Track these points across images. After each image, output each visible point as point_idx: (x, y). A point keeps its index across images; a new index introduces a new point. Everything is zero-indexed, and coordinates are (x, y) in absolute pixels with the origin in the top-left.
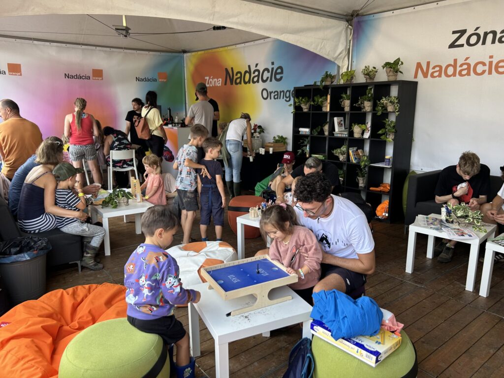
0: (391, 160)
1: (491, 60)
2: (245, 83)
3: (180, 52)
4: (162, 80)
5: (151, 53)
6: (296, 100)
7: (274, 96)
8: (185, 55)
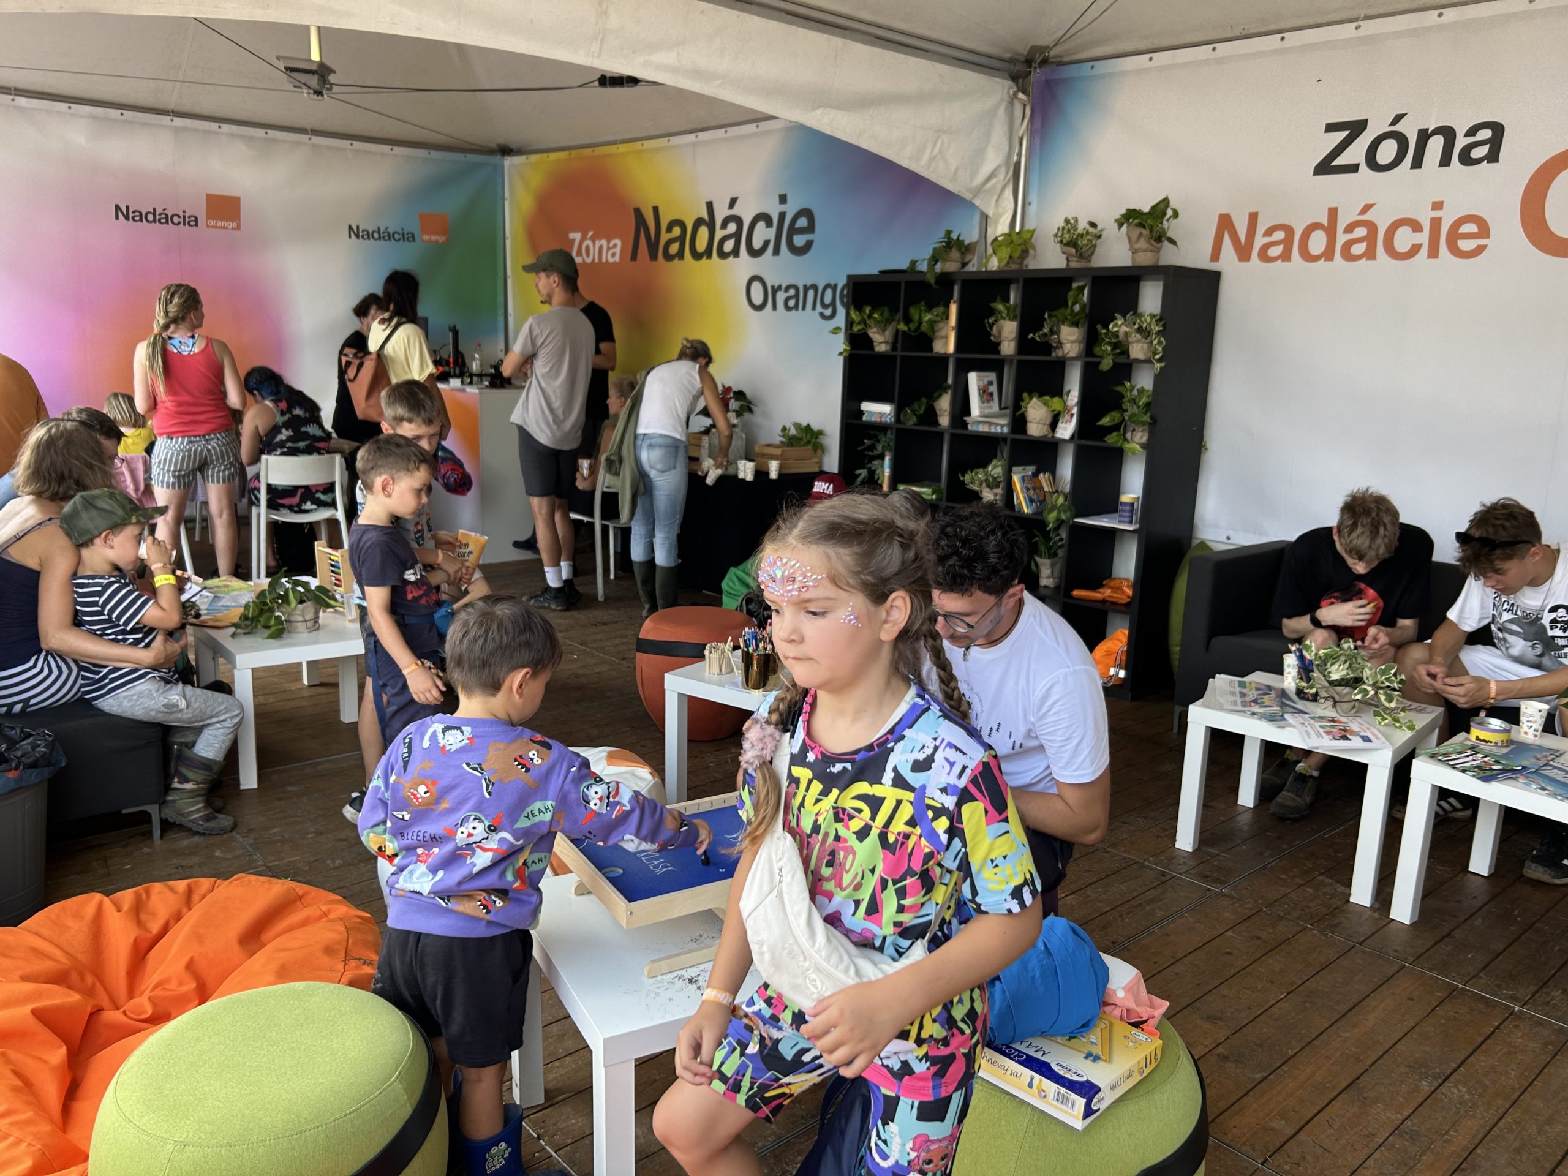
0: (1138, 506)
1: (1437, 214)
2: (697, 256)
3: (491, 152)
4: (433, 238)
5: (398, 150)
6: (854, 315)
7: (787, 300)
8: (508, 162)
